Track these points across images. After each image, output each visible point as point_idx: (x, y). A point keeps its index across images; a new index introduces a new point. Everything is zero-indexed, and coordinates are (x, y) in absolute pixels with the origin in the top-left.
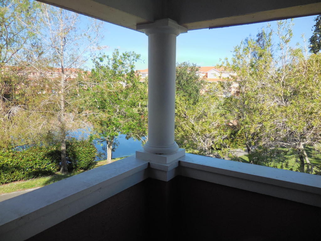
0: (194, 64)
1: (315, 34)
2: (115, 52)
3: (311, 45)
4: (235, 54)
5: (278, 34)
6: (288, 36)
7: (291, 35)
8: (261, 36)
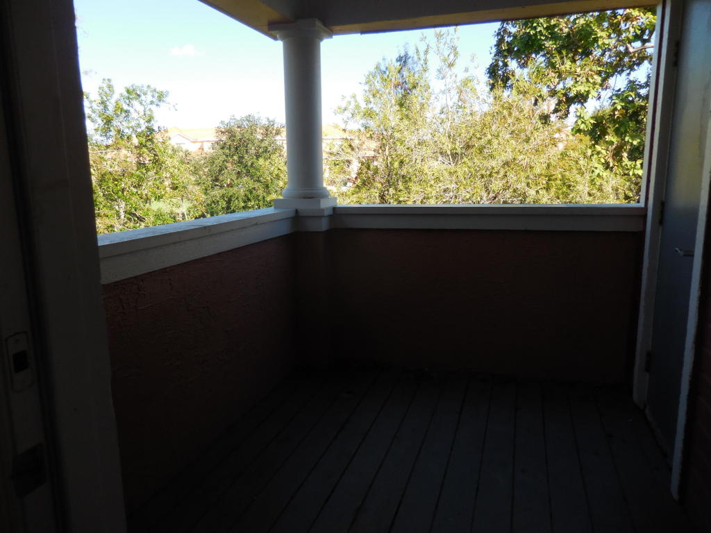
0: (271, 119)
1: (496, 60)
2: (105, 86)
3: (491, 82)
4: (367, 88)
5: (437, 52)
6: (452, 57)
7: (456, 54)
8: (405, 62)
